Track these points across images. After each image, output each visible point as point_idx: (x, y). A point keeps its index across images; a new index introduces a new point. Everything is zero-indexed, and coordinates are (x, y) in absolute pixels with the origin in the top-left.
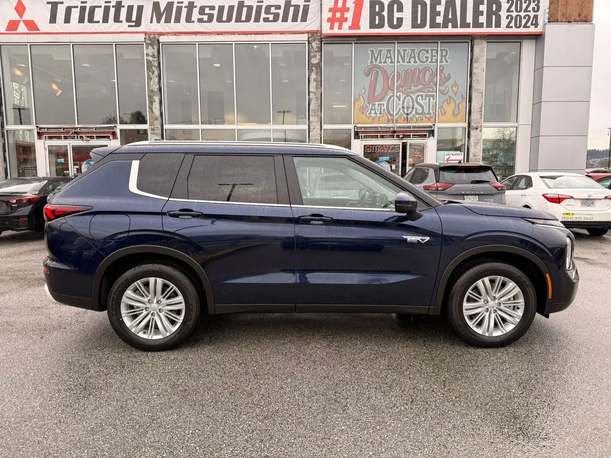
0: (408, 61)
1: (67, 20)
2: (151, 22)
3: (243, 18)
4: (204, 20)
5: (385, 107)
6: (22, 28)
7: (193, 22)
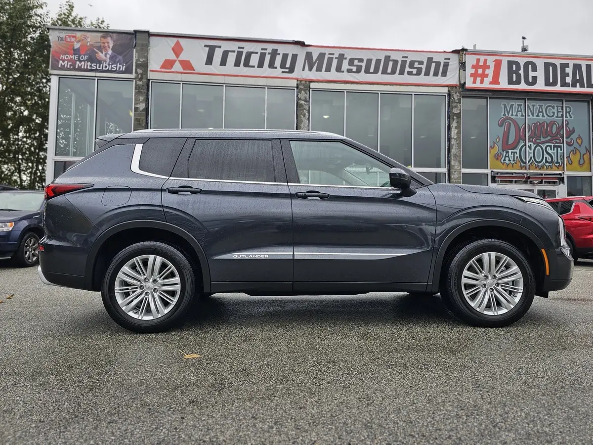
0: (537, 114)
1: (223, 62)
2: (303, 70)
3: (389, 71)
4: (353, 70)
5: (518, 155)
6: (177, 67)
7: (343, 72)
